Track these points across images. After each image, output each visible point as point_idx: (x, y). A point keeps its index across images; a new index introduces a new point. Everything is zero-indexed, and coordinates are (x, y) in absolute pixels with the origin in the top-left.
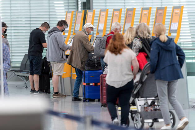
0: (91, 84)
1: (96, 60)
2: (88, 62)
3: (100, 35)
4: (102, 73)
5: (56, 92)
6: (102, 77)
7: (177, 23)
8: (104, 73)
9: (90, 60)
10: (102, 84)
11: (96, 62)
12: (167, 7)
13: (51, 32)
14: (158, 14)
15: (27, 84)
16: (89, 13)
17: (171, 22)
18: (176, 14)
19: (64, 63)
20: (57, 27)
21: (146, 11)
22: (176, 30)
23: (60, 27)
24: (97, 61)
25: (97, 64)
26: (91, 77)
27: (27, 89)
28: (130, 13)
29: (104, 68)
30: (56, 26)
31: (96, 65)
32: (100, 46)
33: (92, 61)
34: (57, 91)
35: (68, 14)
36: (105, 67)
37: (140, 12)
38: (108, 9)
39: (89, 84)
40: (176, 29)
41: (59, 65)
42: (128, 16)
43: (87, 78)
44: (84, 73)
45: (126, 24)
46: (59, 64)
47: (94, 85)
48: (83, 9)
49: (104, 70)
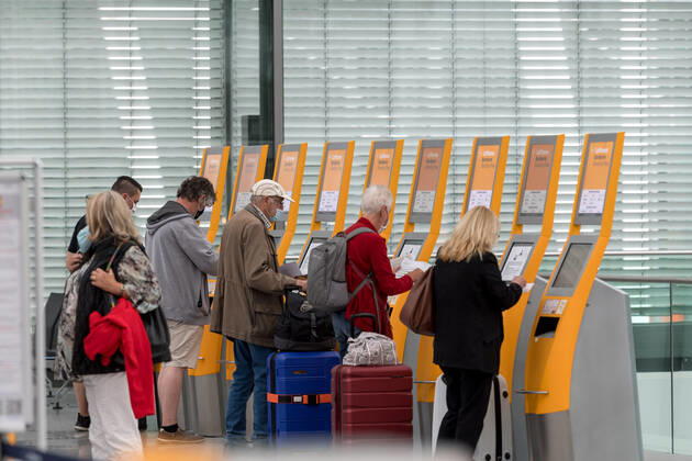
0: (297, 399)
1: (313, 316)
2: (287, 322)
3: (323, 229)
4: (338, 361)
5: (168, 425)
6: (338, 374)
7: (603, 192)
8: (345, 363)
9: (292, 316)
10: (337, 399)
11: (313, 324)
12: (563, 136)
13: (160, 218)
14: (533, 157)
15: (60, 396)
16: (284, 154)
17: (580, 188)
18: (598, 161)
19: (203, 326)
20: (180, 201)
21: (491, 150)
22: (599, 215)
23: (190, 200)
24: (318, 319)
25: (317, 330)
26: (296, 373)
27: (58, 413)
28: (433, 155)
29: (347, 346)
30: (175, 200)
31: (314, 333)
32: (325, 274)
33: (301, 319)
34: (172, 423)
35: (209, 157)
36: (350, 339)
37: (470, 152)
38: (353, 143)
39: (289, 399)
40: (599, 210)
41: (185, 331)
42: (424, 164)
43: (281, 379)
44: (272, 362)
45: (419, 193)
46: (183, 327)
47: (306, 401)
48: (247, 142)
49: (344, 351)
